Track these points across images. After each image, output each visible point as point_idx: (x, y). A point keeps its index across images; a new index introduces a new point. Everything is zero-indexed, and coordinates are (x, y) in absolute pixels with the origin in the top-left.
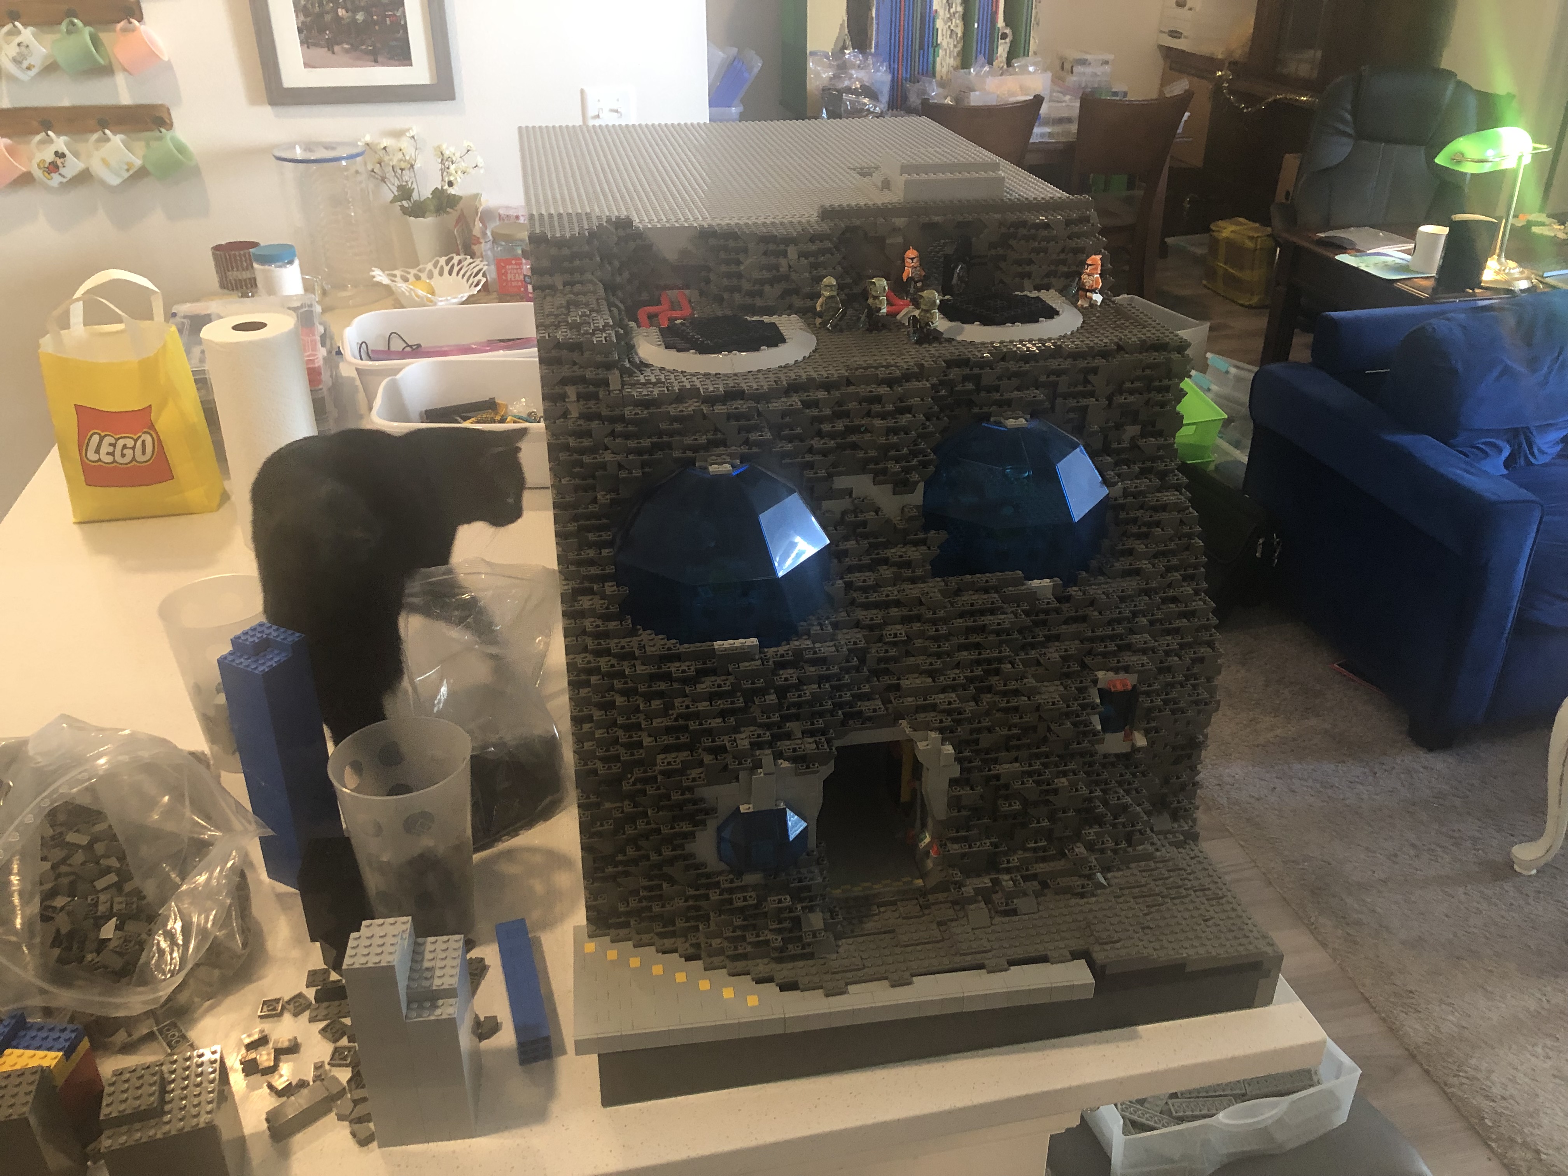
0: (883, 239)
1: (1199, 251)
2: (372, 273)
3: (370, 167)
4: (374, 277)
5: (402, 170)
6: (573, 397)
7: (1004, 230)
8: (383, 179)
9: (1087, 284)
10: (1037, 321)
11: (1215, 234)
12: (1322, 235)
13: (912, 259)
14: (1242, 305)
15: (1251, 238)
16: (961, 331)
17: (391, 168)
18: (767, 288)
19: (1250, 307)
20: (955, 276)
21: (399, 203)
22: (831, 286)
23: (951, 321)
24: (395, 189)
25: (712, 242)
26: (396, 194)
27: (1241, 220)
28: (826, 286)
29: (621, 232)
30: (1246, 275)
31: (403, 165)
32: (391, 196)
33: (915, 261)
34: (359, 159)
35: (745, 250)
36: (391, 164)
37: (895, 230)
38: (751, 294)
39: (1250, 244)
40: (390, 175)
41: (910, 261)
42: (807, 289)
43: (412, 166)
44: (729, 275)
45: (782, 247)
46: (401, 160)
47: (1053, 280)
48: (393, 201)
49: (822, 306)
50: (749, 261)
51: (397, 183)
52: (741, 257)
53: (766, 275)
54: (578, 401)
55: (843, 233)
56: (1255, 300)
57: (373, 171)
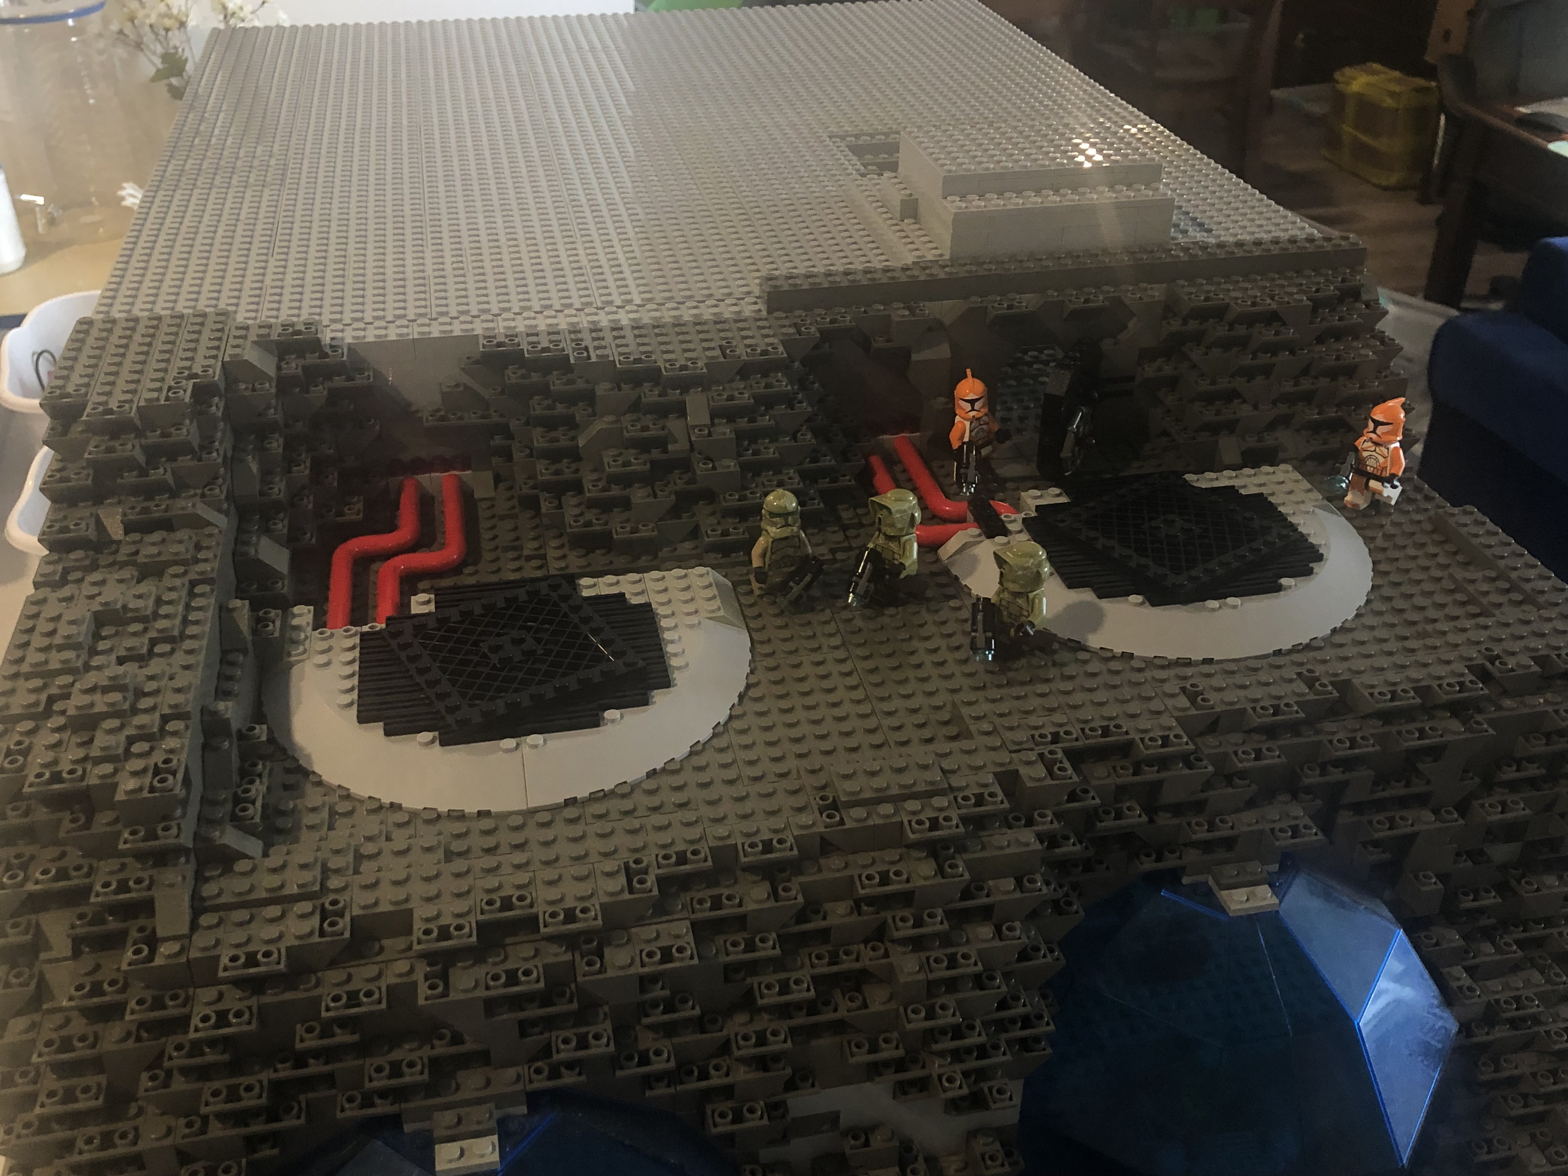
0: (905, 354)
1: (1316, 109)
2: (122, 193)
3: (114, 27)
4: (123, 198)
5: (167, 30)
6: (61, 945)
7: (1175, 325)
8: (139, 45)
9: (1371, 462)
10: (1279, 588)
11: (1341, 87)
12: (1523, 110)
13: (972, 402)
14: (1374, 185)
15: (1392, 94)
16: (1096, 621)
17: (147, 29)
18: (639, 495)
19: (1386, 189)
20: (1070, 440)
21: (165, 82)
22: (785, 514)
23: (1070, 586)
24: (158, 62)
25: (513, 376)
26: (160, 66)
27: (1376, 66)
28: (773, 515)
29: (293, 366)
30: (1382, 144)
31: (168, 22)
32: (152, 71)
33: (977, 405)
34: (95, 16)
35: (589, 397)
36: (148, 21)
37: (935, 328)
38: (605, 506)
39: (1389, 102)
40: (149, 37)
41: (968, 406)
42: (731, 500)
43: (182, 25)
44: (554, 456)
45: (674, 395)
46: (162, 16)
47: (1283, 436)
48: (154, 79)
49: (763, 555)
50: (599, 425)
51: (159, 49)
52: (580, 412)
53: (638, 464)
54: (77, 953)
55: (816, 347)
56: (1393, 179)
57: (121, 32)
